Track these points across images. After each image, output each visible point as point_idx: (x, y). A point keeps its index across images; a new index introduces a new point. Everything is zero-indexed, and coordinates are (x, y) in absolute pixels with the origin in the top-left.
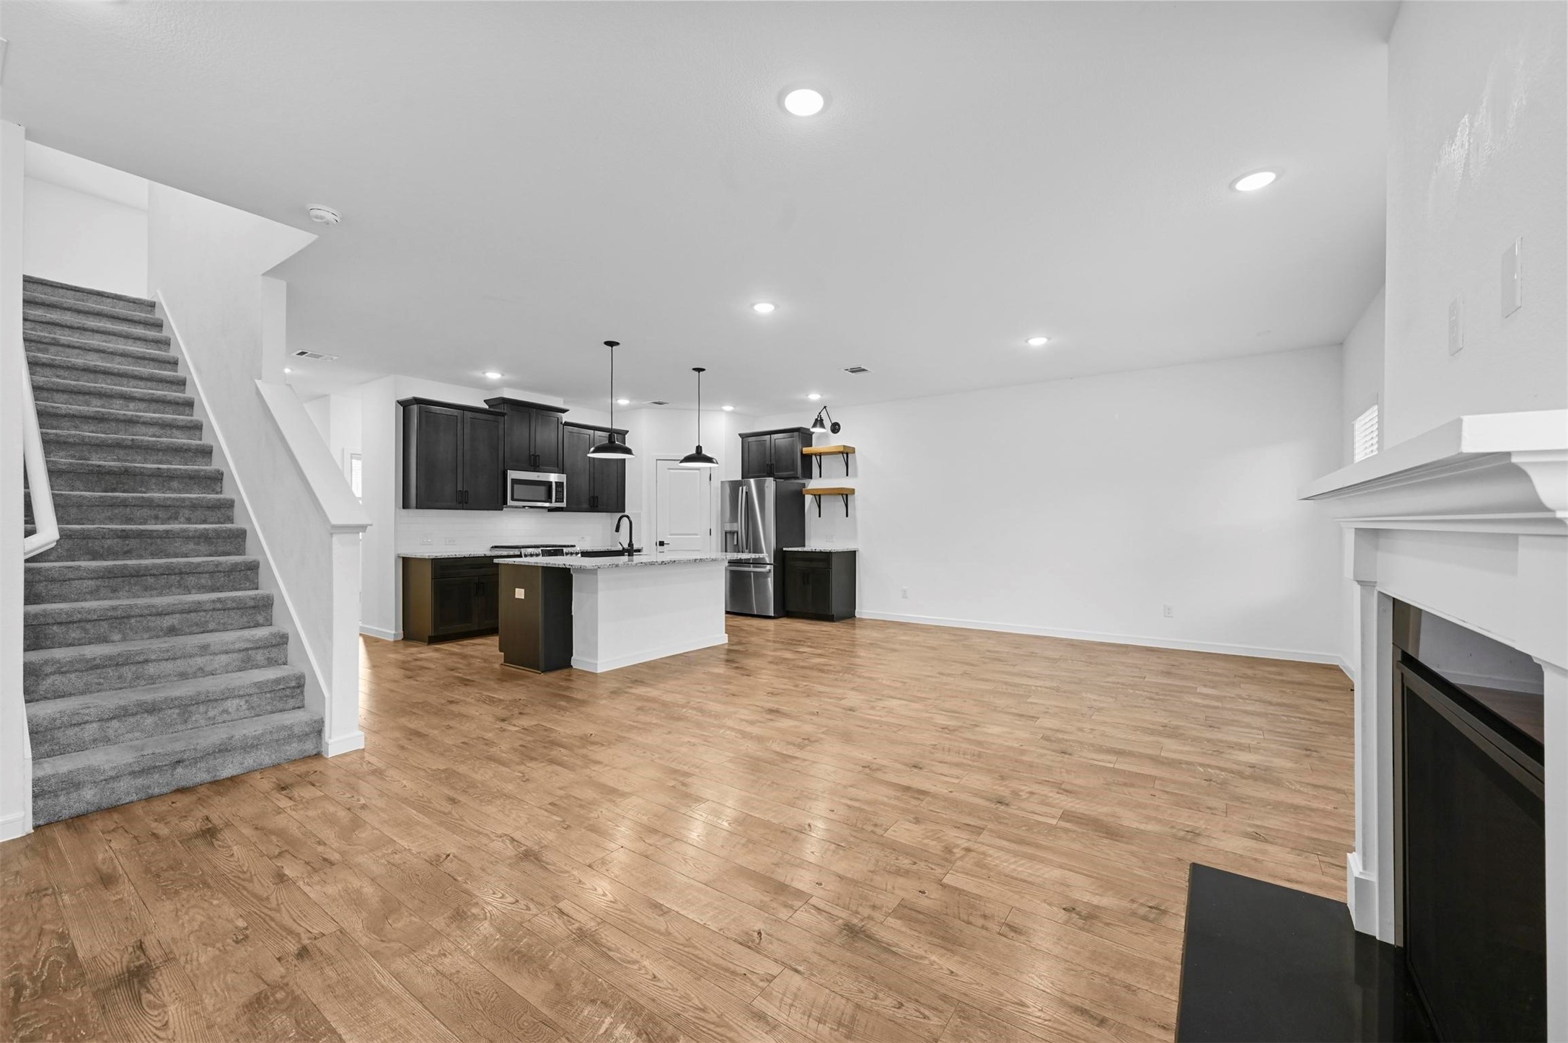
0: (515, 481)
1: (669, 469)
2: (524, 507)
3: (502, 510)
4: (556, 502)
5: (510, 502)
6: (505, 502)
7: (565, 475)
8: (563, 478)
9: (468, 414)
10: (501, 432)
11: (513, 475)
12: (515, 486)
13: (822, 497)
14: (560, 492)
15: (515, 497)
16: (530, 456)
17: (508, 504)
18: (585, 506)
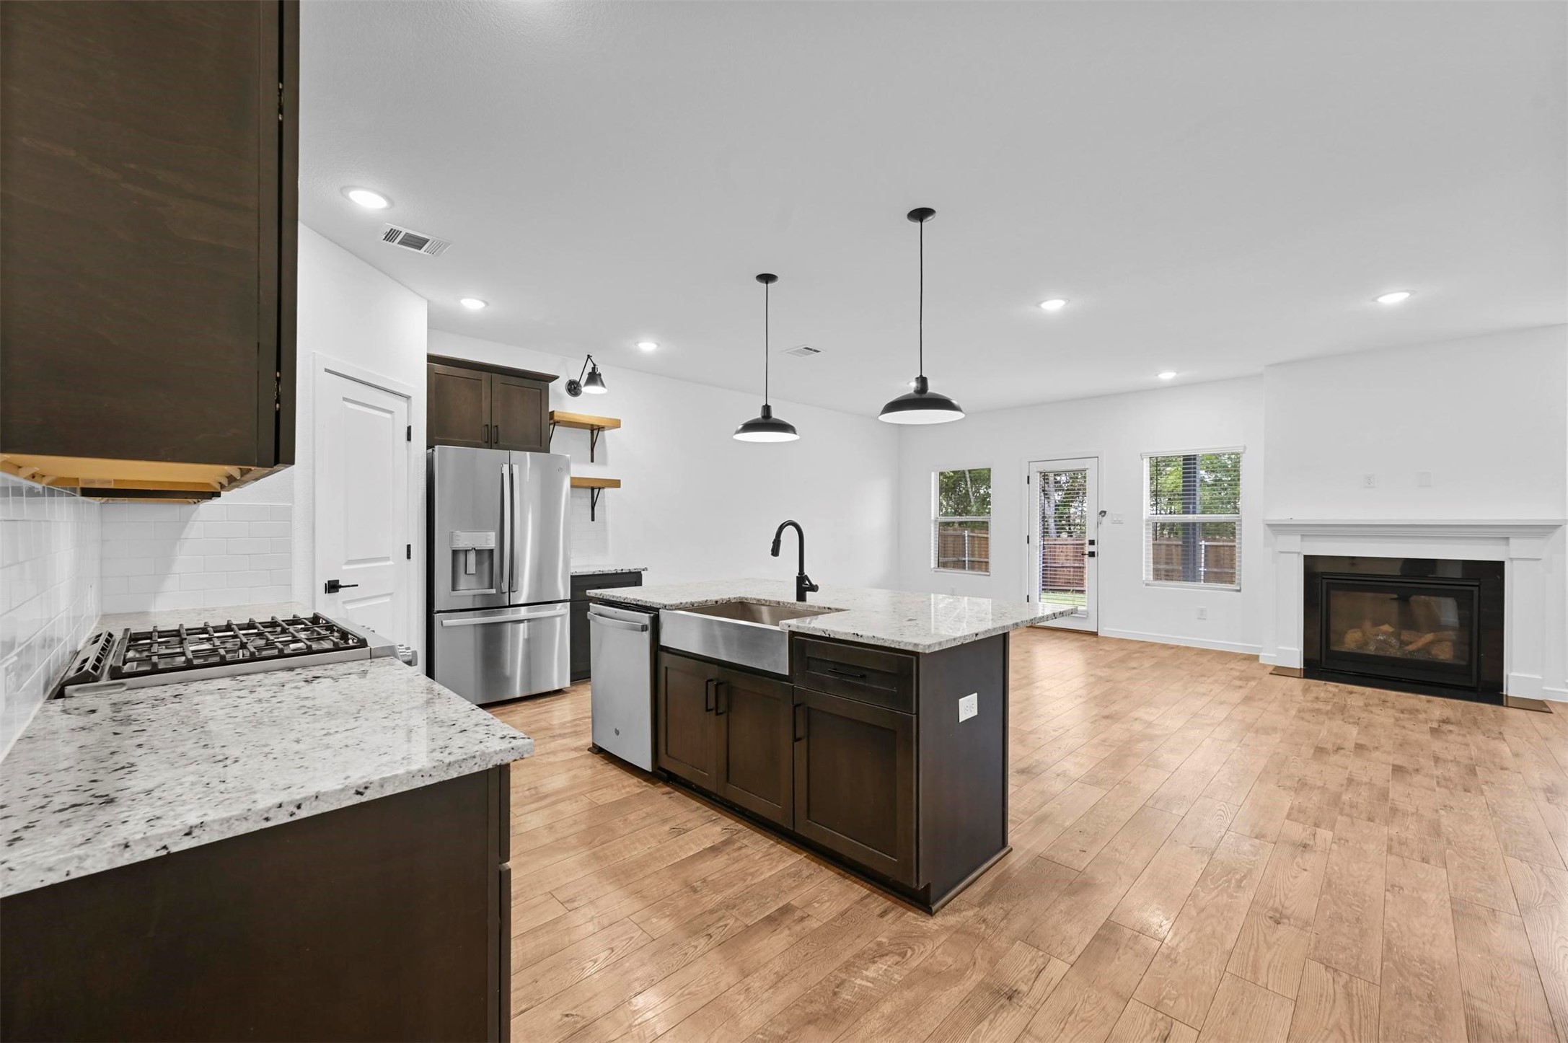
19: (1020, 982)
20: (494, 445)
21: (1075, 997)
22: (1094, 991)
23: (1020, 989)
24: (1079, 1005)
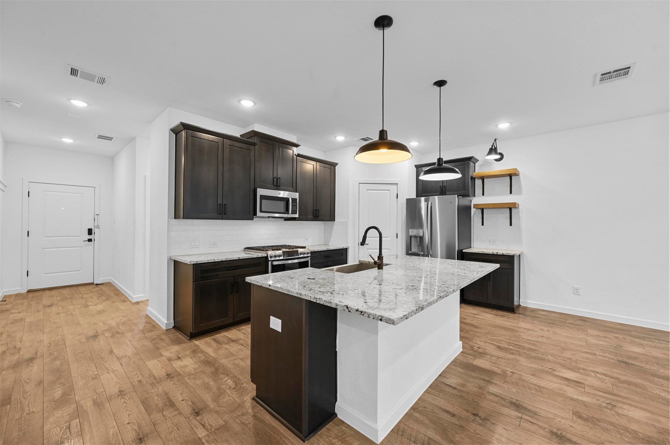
0: (262, 197)
1: (368, 190)
2: (269, 217)
3: (253, 219)
4: (292, 213)
5: (259, 214)
6: (255, 214)
7: (298, 194)
8: (296, 195)
9: (227, 141)
10: (252, 158)
11: (261, 192)
12: (263, 201)
13: (485, 210)
14: (294, 206)
15: (262, 210)
16: (274, 178)
17: (258, 215)
18: (310, 217)
19: (202, 418)
20: (444, 194)
21: (184, 433)
22: (182, 441)
23: (199, 417)
24: (179, 433)
